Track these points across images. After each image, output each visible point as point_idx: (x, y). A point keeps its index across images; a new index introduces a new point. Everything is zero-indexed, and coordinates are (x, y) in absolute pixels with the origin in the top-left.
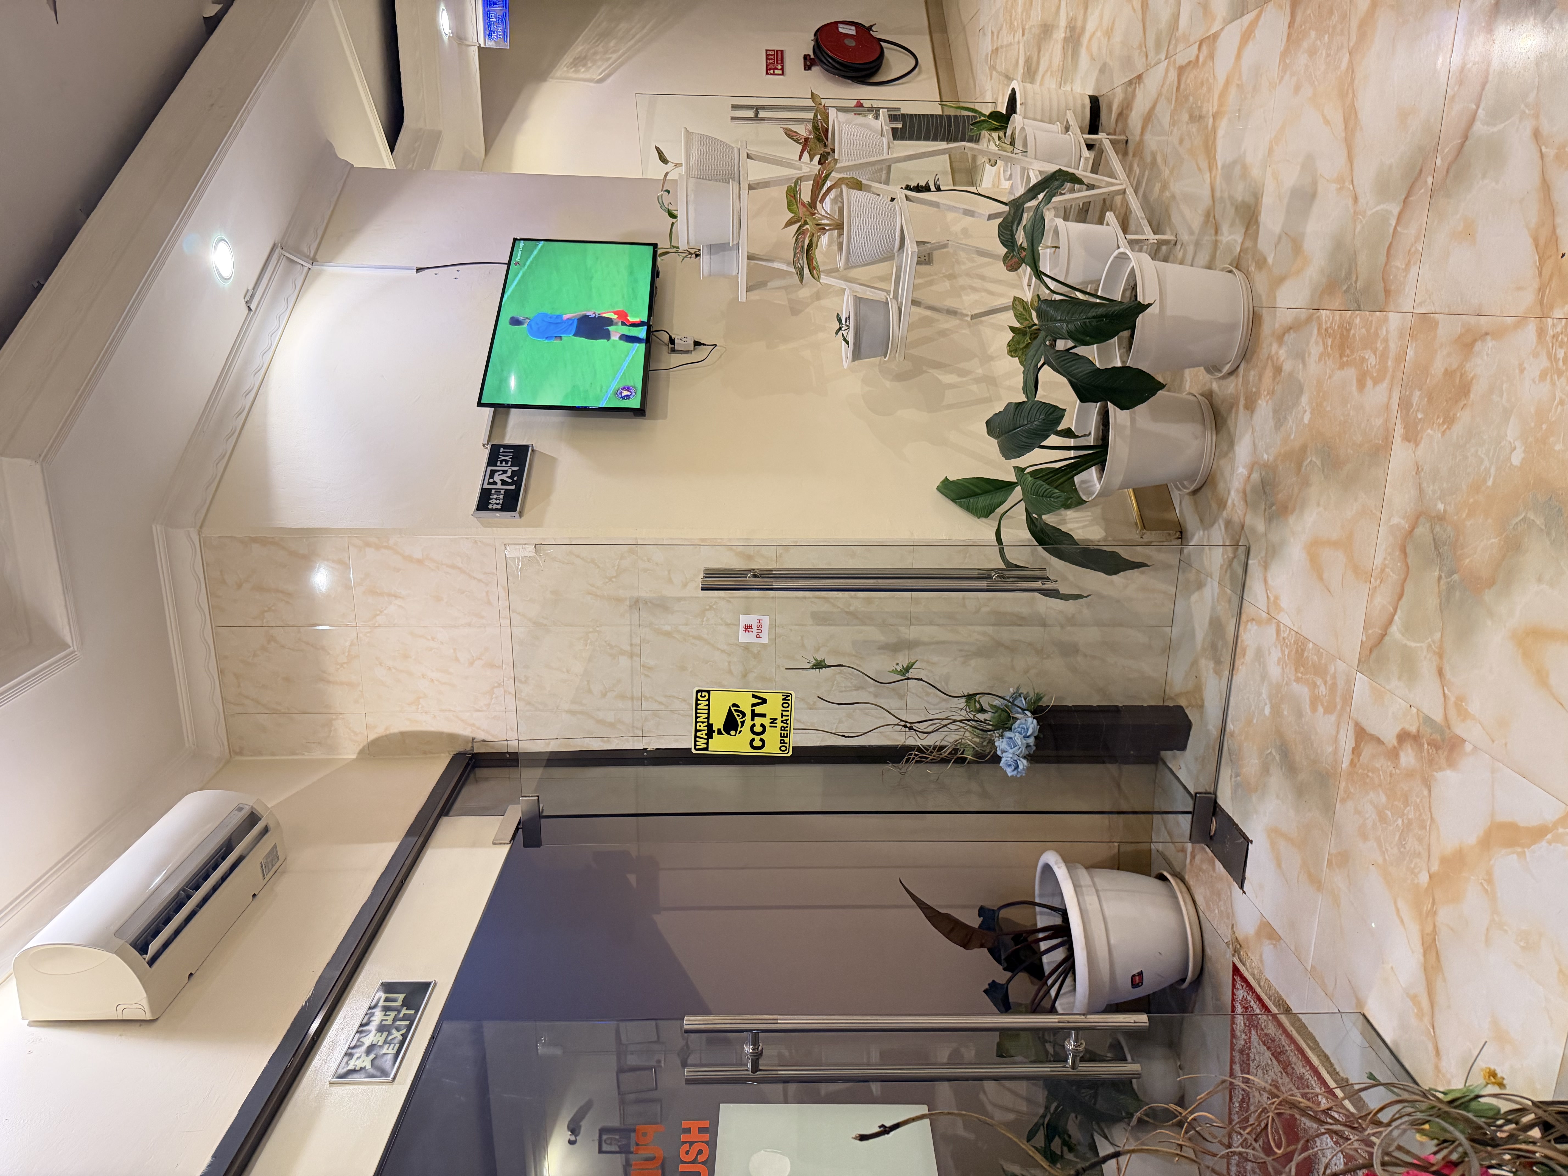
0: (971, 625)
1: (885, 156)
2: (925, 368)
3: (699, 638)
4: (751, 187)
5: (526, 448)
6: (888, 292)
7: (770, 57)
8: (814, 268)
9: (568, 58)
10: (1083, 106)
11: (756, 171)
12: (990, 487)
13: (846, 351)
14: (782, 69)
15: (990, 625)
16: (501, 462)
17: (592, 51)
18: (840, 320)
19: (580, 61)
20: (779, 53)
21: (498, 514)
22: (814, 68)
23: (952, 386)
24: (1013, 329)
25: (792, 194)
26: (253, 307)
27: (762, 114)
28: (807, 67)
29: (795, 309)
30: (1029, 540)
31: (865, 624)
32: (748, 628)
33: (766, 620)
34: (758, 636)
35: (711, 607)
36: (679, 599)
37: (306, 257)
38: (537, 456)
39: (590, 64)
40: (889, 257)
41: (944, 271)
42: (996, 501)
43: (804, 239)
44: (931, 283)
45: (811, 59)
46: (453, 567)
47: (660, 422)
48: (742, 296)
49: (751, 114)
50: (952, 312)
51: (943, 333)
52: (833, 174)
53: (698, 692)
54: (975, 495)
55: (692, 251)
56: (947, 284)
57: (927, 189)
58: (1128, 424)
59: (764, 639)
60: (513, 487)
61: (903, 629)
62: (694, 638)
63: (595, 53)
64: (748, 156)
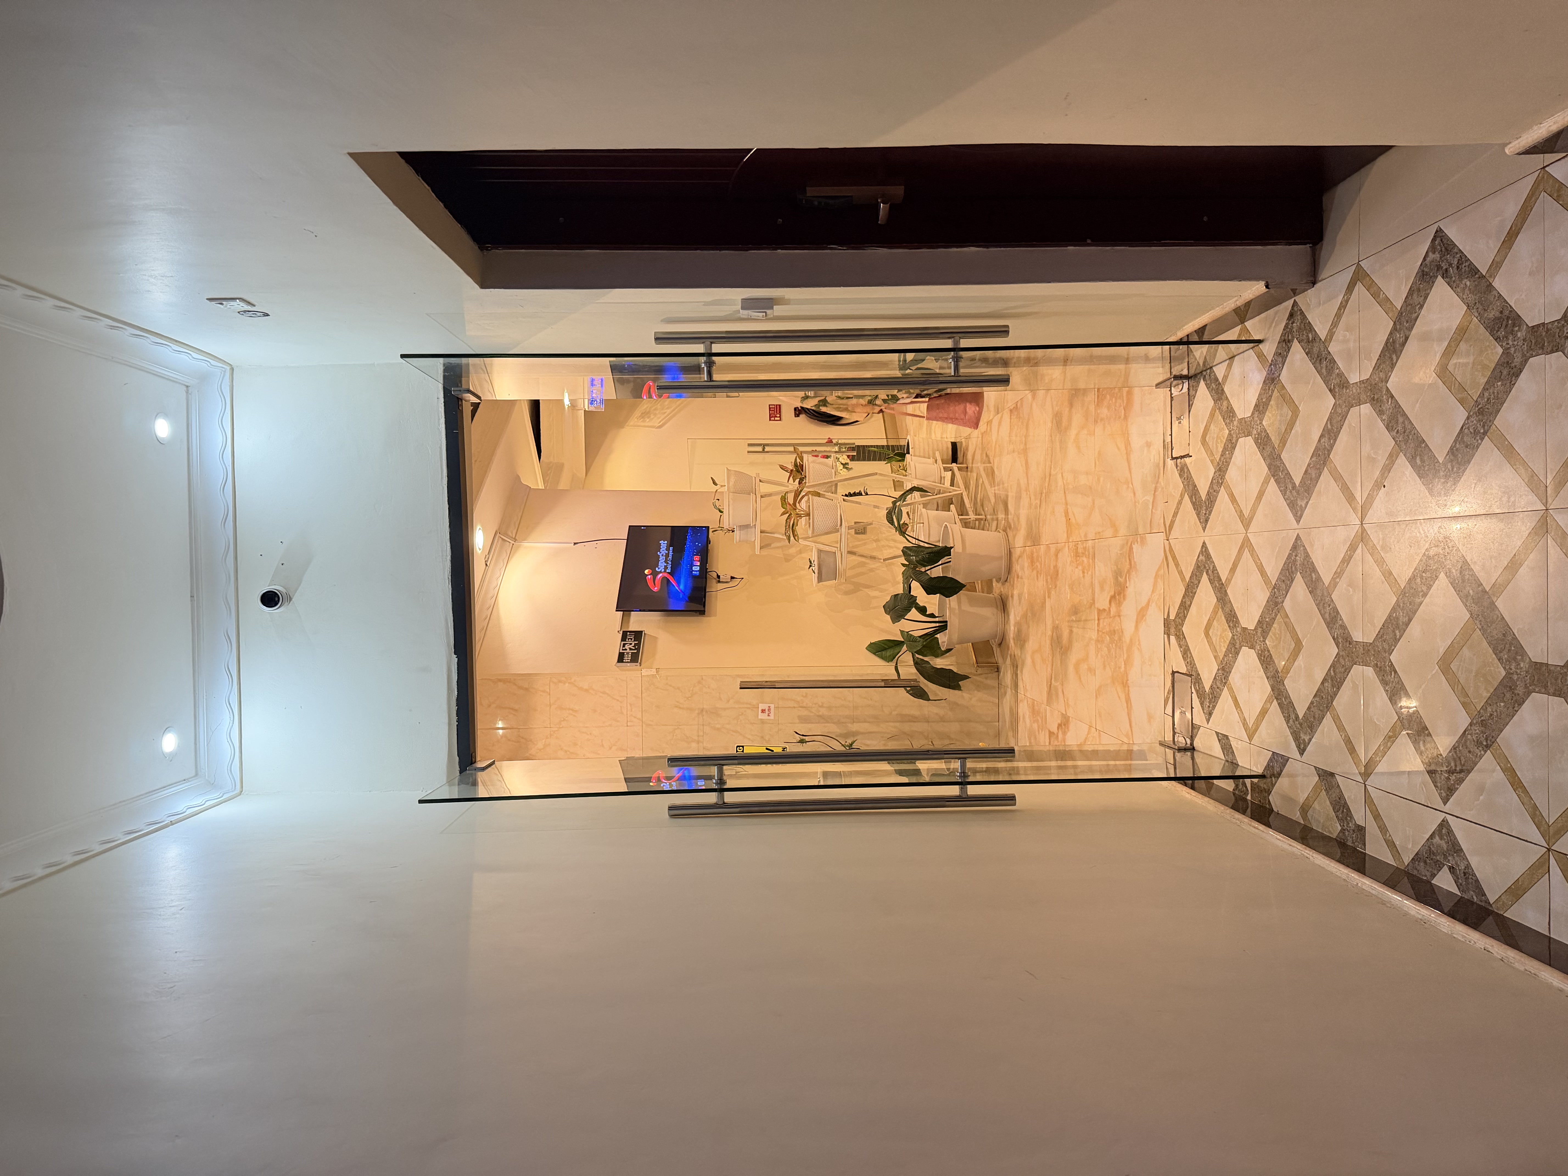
0: (888, 722)
1: (834, 479)
2: (861, 588)
3: (736, 732)
4: (762, 497)
5: (642, 632)
6: (837, 548)
7: (772, 409)
8: (796, 535)
9: (637, 413)
10: (947, 448)
11: (764, 488)
12: (891, 644)
13: (815, 577)
14: (780, 417)
15: (898, 722)
16: (629, 639)
17: (654, 408)
18: (811, 562)
19: (645, 415)
20: (778, 406)
21: (628, 664)
22: (801, 416)
23: (875, 597)
24: (903, 565)
25: (784, 499)
26: (488, 564)
27: (767, 449)
28: (797, 415)
29: (788, 558)
30: (916, 673)
31: (828, 723)
32: (763, 711)
33: (772, 706)
34: (769, 716)
35: (742, 714)
36: (725, 709)
37: (511, 538)
38: (647, 636)
39: (652, 417)
40: (837, 531)
41: (873, 537)
42: (897, 651)
43: (790, 521)
44: (865, 544)
45: (799, 410)
46: (604, 693)
47: (712, 619)
48: (757, 551)
49: (760, 449)
50: (873, 558)
51: (872, 570)
52: (805, 489)
53: (737, 747)
54: (885, 649)
55: (730, 529)
56: (874, 545)
57: (860, 494)
58: (957, 607)
59: (772, 717)
60: (636, 651)
61: (850, 725)
62: (733, 731)
63: (656, 409)
64: (760, 481)
